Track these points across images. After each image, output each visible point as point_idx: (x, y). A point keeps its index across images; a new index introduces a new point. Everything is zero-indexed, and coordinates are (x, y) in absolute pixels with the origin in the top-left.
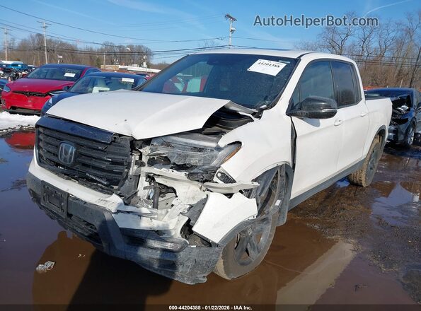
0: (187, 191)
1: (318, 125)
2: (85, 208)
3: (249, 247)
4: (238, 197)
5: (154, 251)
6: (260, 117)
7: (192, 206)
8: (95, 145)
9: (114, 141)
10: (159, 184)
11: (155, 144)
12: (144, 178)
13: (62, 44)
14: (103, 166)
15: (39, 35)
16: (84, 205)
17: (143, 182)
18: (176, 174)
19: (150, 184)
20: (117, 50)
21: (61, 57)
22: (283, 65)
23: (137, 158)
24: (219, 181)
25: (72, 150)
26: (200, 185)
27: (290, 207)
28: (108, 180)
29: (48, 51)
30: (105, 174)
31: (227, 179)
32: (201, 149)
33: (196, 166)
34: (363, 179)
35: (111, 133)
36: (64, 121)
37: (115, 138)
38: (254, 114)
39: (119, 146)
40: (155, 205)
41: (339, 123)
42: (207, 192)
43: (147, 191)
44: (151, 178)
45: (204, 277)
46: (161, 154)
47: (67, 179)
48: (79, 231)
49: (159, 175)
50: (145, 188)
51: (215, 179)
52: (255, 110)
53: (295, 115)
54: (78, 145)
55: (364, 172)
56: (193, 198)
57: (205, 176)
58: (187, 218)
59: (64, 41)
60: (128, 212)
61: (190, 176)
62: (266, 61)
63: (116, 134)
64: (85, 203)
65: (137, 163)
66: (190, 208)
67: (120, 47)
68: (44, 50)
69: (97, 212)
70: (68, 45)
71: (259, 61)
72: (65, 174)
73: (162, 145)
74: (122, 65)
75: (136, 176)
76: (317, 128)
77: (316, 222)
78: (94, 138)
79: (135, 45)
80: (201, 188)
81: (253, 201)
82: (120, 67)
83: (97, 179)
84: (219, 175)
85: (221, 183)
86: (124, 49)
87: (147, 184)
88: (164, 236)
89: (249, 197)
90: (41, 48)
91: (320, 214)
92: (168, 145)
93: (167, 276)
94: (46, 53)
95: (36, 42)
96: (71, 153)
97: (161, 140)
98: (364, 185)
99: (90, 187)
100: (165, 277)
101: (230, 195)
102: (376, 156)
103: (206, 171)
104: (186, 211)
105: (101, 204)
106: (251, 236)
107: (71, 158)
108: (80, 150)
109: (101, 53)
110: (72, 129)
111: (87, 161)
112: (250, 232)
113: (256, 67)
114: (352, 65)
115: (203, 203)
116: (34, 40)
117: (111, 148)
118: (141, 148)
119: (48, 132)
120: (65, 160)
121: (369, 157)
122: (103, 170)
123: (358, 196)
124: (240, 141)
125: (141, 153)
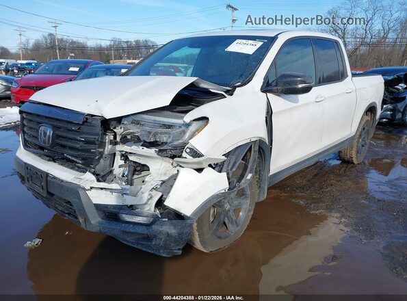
0: (159, 168)
1: (297, 101)
2: (62, 186)
3: (226, 221)
4: (209, 172)
5: (127, 225)
6: (232, 95)
7: (163, 182)
8: (69, 127)
9: (86, 122)
10: (134, 162)
11: (125, 122)
12: (119, 157)
13: (73, 42)
14: (78, 146)
15: (50, 35)
16: (61, 184)
17: (119, 161)
18: (146, 151)
19: (125, 162)
20: (125, 45)
21: (73, 55)
22: (259, 44)
23: (112, 137)
24: (188, 156)
25: (50, 132)
26: (171, 161)
27: (270, 183)
28: (83, 159)
29: (60, 50)
30: (80, 153)
31: (195, 154)
32: (170, 126)
33: (166, 143)
34: (354, 156)
35: (83, 114)
36: (43, 106)
37: (87, 118)
38: (227, 92)
39: (91, 126)
40: (129, 182)
41: (321, 99)
42: (178, 168)
43: (122, 169)
44: (125, 156)
45: (179, 249)
46: (133, 133)
47: (49, 160)
48: (60, 208)
49: (130, 153)
50: (120, 166)
51: (184, 154)
52: (228, 88)
53: (270, 91)
54: (55, 128)
55: (354, 149)
56: (165, 174)
57: (173, 152)
58: (161, 194)
59: (75, 39)
60: (102, 189)
61: (161, 152)
62: (244, 41)
63: (89, 115)
64: (62, 181)
65: (111, 142)
66: (162, 184)
67: (127, 42)
68: (56, 49)
69: (72, 189)
70: (79, 43)
71: (237, 41)
72: (47, 156)
73: (132, 123)
74: (130, 59)
75: (111, 155)
76: (295, 105)
77: (302, 198)
78: (68, 120)
79: (141, 40)
80: (172, 164)
81: (224, 175)
82: (128, 61)
83: (73, 159)
84: (188, 150)
85: (190, 159)
86: (131, 44)
87: (122, 162)
88: (137, 210)
89: (220, 172)
90: (53, 47)
91: (307, 190)
92: (137, 123)
93: (144, 250)
94: (58, 51)
95: (49, 41)
96: (49, 136)
97: (130, 119)
98: (355, 162)
99: (67, 167)
100: (142, 251)
101: (200, 170)
102: (368, 133)
103: (175, 148)
104: (159, 187)
105: (76, 182)
106: (229, 210)
107: (49, 140)
108: (56, 132)
109: (109, 48)
110: (50, 112)
111: (64, 143)
112: (227, 207)
113: (234, 48)
114: (337, 42)
115: (174, 178)
116: (46, 39)
117: (84, 128)
118: (115, 128)
119: (29, 117)
120: (44, 142)
121: (358, 134)
122: (77, 149)
123: (348, 173)
124: (207, 116)
125: (115, 133)
